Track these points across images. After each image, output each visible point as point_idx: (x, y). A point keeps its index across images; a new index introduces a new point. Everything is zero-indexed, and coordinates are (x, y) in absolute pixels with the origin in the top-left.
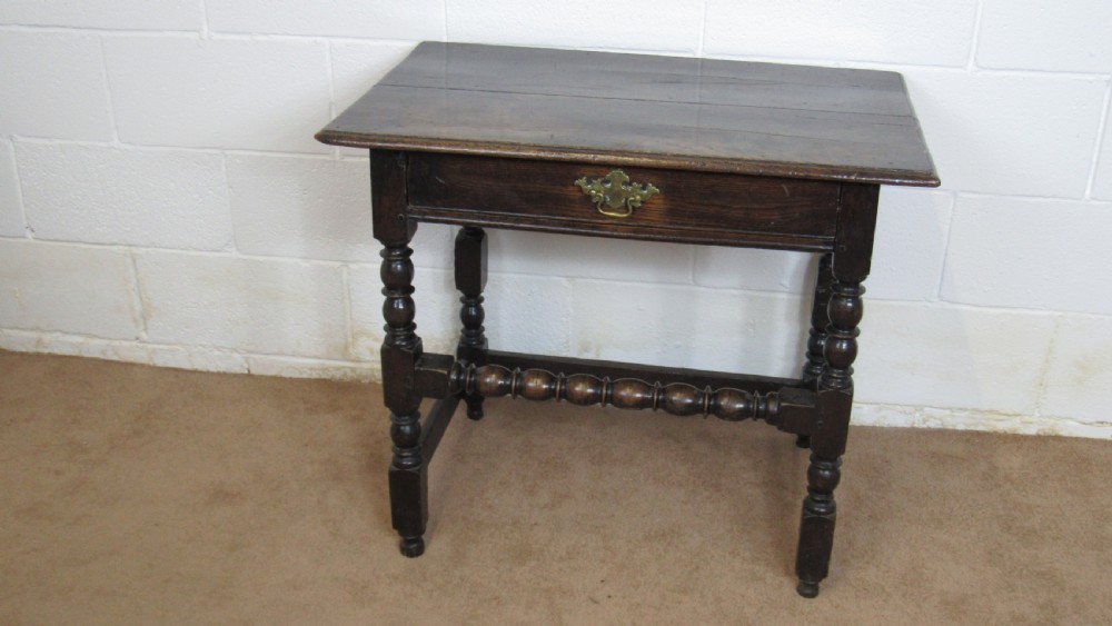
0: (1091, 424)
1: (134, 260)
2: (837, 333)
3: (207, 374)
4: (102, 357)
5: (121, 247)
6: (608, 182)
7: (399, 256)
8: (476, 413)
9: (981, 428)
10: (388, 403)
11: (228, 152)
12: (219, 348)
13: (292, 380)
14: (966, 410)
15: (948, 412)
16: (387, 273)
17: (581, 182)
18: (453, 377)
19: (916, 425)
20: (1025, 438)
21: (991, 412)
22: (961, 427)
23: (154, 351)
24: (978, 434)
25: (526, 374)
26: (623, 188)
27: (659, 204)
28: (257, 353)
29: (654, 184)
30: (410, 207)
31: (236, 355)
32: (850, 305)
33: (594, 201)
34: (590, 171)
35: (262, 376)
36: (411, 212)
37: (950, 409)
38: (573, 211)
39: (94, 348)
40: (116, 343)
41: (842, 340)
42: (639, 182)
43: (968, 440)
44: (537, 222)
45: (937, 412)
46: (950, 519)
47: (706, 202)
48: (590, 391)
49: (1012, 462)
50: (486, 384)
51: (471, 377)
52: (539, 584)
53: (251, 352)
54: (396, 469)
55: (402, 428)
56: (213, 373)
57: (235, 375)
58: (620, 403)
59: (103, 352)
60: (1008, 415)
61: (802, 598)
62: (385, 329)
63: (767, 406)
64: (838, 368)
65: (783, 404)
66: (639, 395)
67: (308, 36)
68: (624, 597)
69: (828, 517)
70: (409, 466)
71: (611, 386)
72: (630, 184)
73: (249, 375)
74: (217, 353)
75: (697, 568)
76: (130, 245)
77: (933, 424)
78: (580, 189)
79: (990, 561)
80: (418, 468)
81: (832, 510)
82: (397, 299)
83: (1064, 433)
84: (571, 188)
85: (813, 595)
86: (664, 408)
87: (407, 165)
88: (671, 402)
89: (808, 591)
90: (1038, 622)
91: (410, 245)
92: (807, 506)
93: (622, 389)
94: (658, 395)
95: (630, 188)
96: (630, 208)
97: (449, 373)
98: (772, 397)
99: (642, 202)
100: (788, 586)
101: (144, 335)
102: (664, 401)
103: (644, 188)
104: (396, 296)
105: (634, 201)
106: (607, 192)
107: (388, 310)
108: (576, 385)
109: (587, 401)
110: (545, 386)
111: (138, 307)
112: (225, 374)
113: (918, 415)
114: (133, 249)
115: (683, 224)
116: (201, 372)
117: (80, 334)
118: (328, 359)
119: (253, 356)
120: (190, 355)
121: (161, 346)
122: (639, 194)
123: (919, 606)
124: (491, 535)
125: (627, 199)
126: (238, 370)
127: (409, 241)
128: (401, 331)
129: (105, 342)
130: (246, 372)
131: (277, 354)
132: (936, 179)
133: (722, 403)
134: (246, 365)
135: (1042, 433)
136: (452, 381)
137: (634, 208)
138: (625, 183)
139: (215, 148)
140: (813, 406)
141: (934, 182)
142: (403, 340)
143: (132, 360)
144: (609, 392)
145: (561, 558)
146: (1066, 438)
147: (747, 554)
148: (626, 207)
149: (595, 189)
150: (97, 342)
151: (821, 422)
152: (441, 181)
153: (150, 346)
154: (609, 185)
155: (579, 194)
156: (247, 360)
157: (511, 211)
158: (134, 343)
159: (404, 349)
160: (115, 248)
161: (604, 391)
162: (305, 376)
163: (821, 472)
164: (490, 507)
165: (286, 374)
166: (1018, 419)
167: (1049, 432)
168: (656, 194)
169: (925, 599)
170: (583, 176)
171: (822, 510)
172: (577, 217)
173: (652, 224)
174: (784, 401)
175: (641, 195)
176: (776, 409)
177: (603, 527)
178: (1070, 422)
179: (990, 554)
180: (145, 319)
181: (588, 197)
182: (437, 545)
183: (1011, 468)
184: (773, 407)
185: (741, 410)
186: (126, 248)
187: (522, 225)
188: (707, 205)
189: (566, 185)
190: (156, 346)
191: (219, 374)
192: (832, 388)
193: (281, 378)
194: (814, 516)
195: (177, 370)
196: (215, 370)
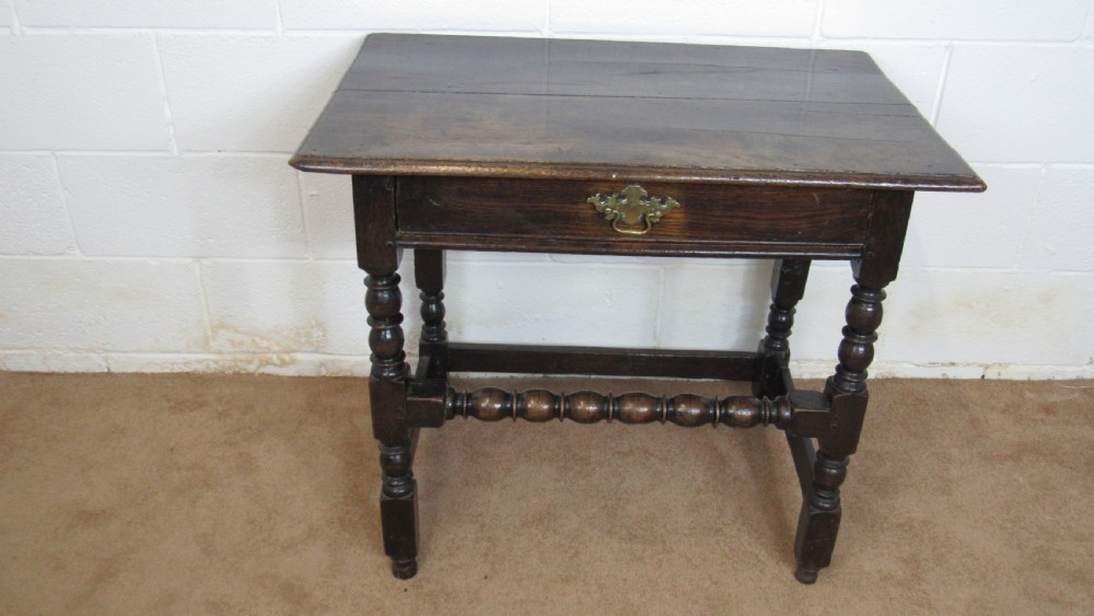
2: (855, 338)
3: (65, 375)
6: (623, 197)
7: (386, 285)
10: (378, 434)
12: (74, 350)
13: (154, 376)
16: (372, 302)
17: (595, 199)
18: (449, 404)
23: (6, 357)
25: (525, 394)
26: (642, 203)
27: (680, 217)
28: (115, 351)
29: (674, 198)
30: (399, 233)
31: (93, 355)
32: (870, 310)
33: (609, 218)
34: (604, 188)
35: (123, 374)
36: (400, 238)
38: (584, 230)
41: (859, 345)
42: (658, 197)
47: (730, 214)
50: (484, 409)
51: (467, 403)
53: (108, 351)
56: (72, 374)
57: (94, 375)
61: (801, 586)
62: (372, 359)
63: (779, 412)
64: (852, 372)
65: (797, 410)
66: (645, 410)
69: (834, 511)
70: (401, 495)
72: (648, 199)
73: (109, 374)
74: (74, 354)
78: (593, 206)
80: (411, 495)
81: (836, 504)
82: (385, 328)
84: (582, 206)
85: (812, 582)
86: (674, 421)
87: (395, 187)
88: (680, 413)
89: (808, 579)
91: (398, 272)
93: (627, 404)
94: (667, 407)
95: (647, 203)
96: (649, 224)
97: (444, 401)
98: (782, 402)
99: (662, 218)
102: (674, 413)
103: (663, 202)
104: (383, 327)
105: (654, 217)
106: (623, 208)
107: (375, 340)
108: (579, 402)
109: (592, 419)
110: (545, 407)
112: (83, 374)
115: (703, 238)
116: (58, 374)
120: (45, 358)
121: (13, 352)
122: (658, 209)
125: (644, 216)
126: (98, 370)
127: (396, 268)
128: (389, 363)
130: (106, 370)
131: (136, 352)
133: (731, 411)
134: (105, 364)
136: (448, 409)
137: (653, 224)
138: (643, 198)
140: (827, 411)
141: (980, 188)
142: (392, 371)
144: (616, 408)
148: (644, 224)
149: (608, 206)
151: (835, 425)
152: (436, 204)
154: (624, 201)
155: (591, 212)
156: (106, 359)
159: (391, 380)
161: (611, 408)
162: (167, 371)
163: (828, 471)
168: (676, 207)
170: (597, 192)
171: (827, 506)
172: (590, 235)
173: (670, 239)
174: (796, 407)
175: (661, 210)
176: (787, 414)
181: (602, 215)
185: (751, 417)
187: (525, 247)
188: (731, 217)
189: (577, 203)
190: (8, 352)
191: (77, 375)
192: (847, 391)
193: (142, 375)
194: (818, 511)
195: (32, 374)
196: (73, 371)
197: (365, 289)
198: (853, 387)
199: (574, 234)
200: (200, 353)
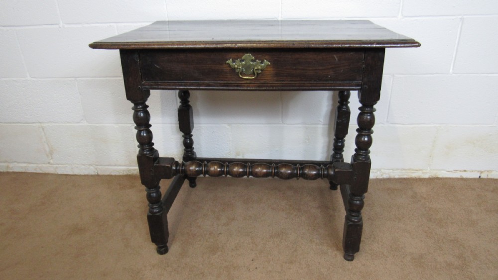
0: (451, 172)
1: (43, 129)
2: (363, 132)
3: (80, 176)
4: (35, 172)
5: (37, 124)
6: (243, 61)
7: (141, 108)
8: (193, 185)
9: (405, 177)
10: (143, 183)
11: (78, 79)
12: (83, 165)
13: (116, 176)
14: (399, 169)
15: (391, 171)
16: (137, 119)
17: (230, 61)
18: (174, 168)
19: (378, 177)
20: (424, 179)
21: (409, 169)
22: (397, 177)
23: (57, 168)
24: (405, 179)
25: (209, 164)
26: (252, 63)
27: (271, 71)
28: (100, 166)
29: (267, 60)
30: (144, 82)
31: (92, 167)
33: (237, 71)
34: (234, 55)
35: (103, 175)
36: (144, 85)
37: (392, 169)
38: (226, 78)
39: (31, 168)
40: (40, 165)
41: (365, 136)
42: (259, 60)
43: (401, 182)
44: (208, 85)
45: (387, 171)
46: (404, 218)
47: (294, 67)
48: (241, 170)
49: (422, 190)
50: (190, 170)
51: (182, 167)
52: (223, 264)
53: (97, 165)
54: (150, 214)
55: (152, 194)
56: (83, 175)
57: (92, 176)
58: (256, 175)
59: (35, 169)
60: (417, 170)
61: (347, 262)
62: (139, 147)
63: (328, 172)
64: (363, 150)
65: (336, 170)
66: (265, 171)
67: (107, 23)
68: (263, 268)
69: (359, 223)
70: (156, 213)
71: (251, 167)
72: (254, 61)
73: (98, 175)
74: (84, 167)
75: (296, 250)
76: (40, 123)
77: (385, 176)
78: (229, 65)
79: (427, 236)
80: (161, 213)
81: (361, 220)
82: (143, 130)
83: (440, 176)
84: (225, 66)
85: (352, 260)
86: (278, 176)
87: (140, 59)
88: (281, 173)
89: (350, 258)
90: (460, 265)
91: (147, 103)
92: (348, 218)
93: (256, 168)
94: (274, 170)
95: (255, 63)
96: (256, 73)
97: (171, 166)
98: (330, 167)
99: (261, 70)
100: (340, 256)
101: (52, 161)
102: (277, 172)
103: (262, 62)
104: (142, 129)
105: (257, 69)
106: (243, 66)
107: (139, 137)
108: (234, 168)
109: (240, 175)
110: (219, 169)
111: (47, 149)
112: (87, 175)
113: (378, 173)
114: (42, 124)
115: (284, 81)
116: (77, 175)
117: (24, 163)
118: (131, 166)
119: (98, 167)
120: (72, 169)
121: (60, 165)
122: (260, 65)
123: (402, 261)
124: (200, 240)
125: (254, 69)
126: (93, 174)
127: (146, 101)
128: (146, 147)
129: (35, 165)
130: (97, 174)
131: (108, 165)
132: (418, 43)
133: (306, 172)
134: (96, 171)
135: (430, 177)
136: (174, 170)
137: (258, 74)
138: (252, 61)
139: (72, 77)
140: (352, 170)
141: (417, 45)
142: (147, 151)
143: (47, 172)
144: (250, 170)
145: (232, 249)
146: (441, 178)
147: (318, 241)
148: (253, 74)
149: (237, 65)
150: (32, 165)
151: (356, 177)
152: (158, 67)
153: (55, 166)
154: (244, 63)
155: (229, 68)
156: (96, 169)
157: (195, 81)
158: (48, 165)
159: (148, 155)
160: (34, 125)
161: (248, 170)
162: (121, 174)
163: (355, 202)
164: (199, 226)
165: (113, 174)
166: (421, 171)
167: (434, 176)
168: (268, 65)
169: (404, 257)
170: (230, 58)
171: (356, 220)
172: (229, 81)
173: (268, 81)
174: (336, 168)
176: (332, 173)
177: (251, 232)
178: (443, 171)
179: (426, 232)
180: (51, 154)
181: (234, 69)
182: (174, 248)
183: (422, 193)
184: (332, 172)
185: (315, 174)
186: (39, 124)
187: (201, 88)
188: (296, 69)
189: (222, 64)
190: (57, 166)
191: (85, 175)
192: (360, 160)
193: (111, 176)
194: (352, 223)
195: (67, 175)
196: (83, 174)
197: (133, 111)
198: (364, 158)
199: (222, 80)
200: (134, 166)
